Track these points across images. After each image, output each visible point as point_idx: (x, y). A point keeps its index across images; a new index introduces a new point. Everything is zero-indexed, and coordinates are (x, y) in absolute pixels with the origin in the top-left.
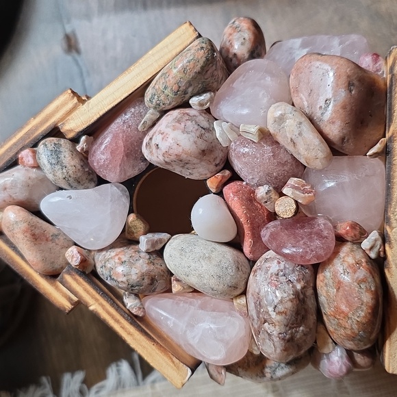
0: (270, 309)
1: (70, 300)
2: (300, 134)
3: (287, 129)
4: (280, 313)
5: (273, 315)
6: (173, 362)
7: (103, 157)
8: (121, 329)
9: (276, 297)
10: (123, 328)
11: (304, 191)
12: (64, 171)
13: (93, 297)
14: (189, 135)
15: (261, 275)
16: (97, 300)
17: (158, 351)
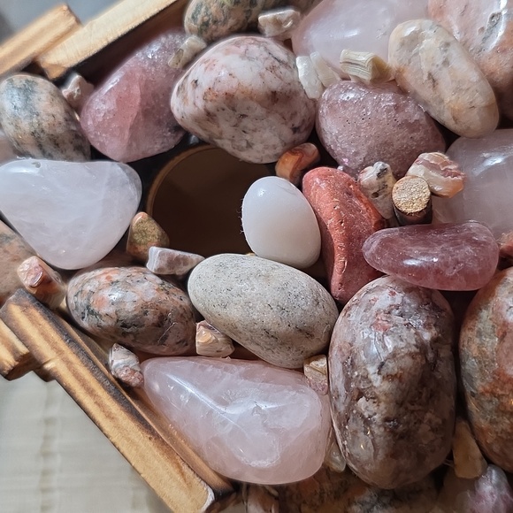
0: (372, 369)
1: (14, 351)
2: (446, 63)
3: (423, 56)
4: (389, 377)
5: (377, 381)
6: (183, 474)
7: (105, 107)
8: (96, 406)
9: (385, 347)
10: (99, 404)
11: (446, 173)
12: (35, 120)
13: (54, 347)
14: (252, 63)
15: (358, 313)
16: (60, 352)
17: (157, 452)
